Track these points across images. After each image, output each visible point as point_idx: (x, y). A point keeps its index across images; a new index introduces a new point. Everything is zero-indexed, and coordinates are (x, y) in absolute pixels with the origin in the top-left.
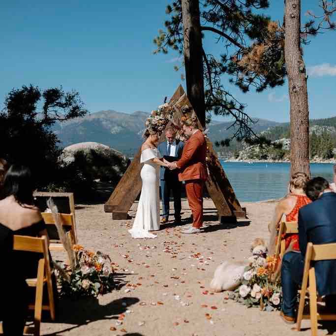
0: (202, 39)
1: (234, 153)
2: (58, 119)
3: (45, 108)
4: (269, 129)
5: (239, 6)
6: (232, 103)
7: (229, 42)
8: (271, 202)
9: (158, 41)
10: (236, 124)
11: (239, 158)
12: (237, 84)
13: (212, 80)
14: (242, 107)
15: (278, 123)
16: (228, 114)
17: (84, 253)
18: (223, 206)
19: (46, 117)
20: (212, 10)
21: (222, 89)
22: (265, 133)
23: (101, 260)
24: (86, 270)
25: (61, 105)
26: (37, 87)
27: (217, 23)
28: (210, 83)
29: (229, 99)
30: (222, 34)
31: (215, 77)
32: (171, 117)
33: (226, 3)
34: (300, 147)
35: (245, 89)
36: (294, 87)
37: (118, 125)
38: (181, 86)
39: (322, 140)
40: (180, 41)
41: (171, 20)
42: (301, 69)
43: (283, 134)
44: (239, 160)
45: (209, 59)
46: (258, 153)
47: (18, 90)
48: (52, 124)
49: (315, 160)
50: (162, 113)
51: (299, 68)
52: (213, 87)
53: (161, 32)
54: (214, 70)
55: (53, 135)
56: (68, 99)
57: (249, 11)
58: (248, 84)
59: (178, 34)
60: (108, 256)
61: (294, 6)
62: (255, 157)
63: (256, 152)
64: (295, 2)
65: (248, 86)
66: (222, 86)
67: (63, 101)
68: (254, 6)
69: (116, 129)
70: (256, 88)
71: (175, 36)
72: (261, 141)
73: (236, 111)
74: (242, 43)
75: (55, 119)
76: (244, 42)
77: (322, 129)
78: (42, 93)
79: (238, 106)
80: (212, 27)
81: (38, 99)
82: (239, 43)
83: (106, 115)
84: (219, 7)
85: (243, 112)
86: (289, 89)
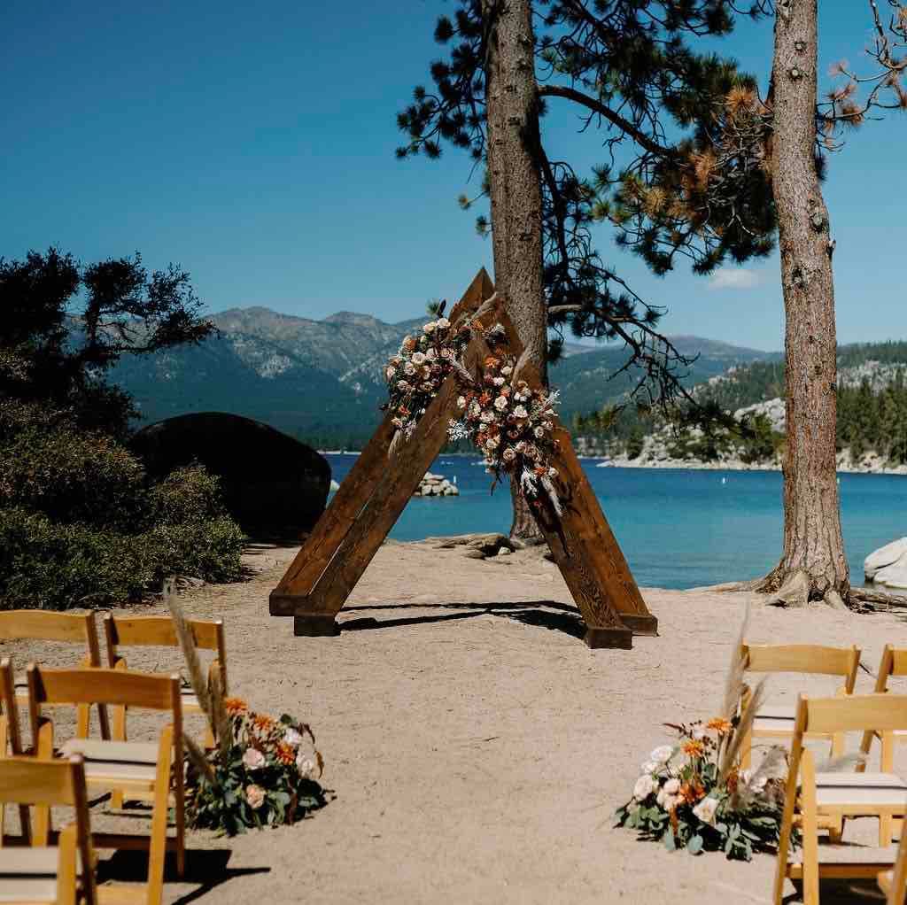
0: (541, 119)
1: (627, 443)
2: (127, 348)
3: (92, 315)
4: (732, 370)
5: (647, 26)
6: (623, 302)
7: (616, 131)
8: (730, 590)
9: (413, 121)
10: (633, 365)
11: (644, 455)
12: (638, 250)
13: (568, 238)
14: (652, 316)
15: (759, 354)
16: (611, 334)
17: (246, 720)
18: (595, 600)
19: (93, 343)
20: (570, 37)
21: (594, 262)
22: (721, 381)
23: (291, 738)
24: (254, 760)
25: (137, 308)
26: (69, 255)
27: (582, 76)
28: (562, 248)
29: (616, 291)
30: (597, 106)
31: (575, 229)
32: (458, 358)
33: (611, 16)
34: (811, 439)
35: (662, 264)
36: (797, 273)
37: (282, 353)
38: (483, 271)
39: (890, 405)
40: (475, 121)
41: (449, 61)
42: (818, 221)
43: (775, 387)
44: (644, 462)
45: (558, 175)
46: (698, 441)
47: (15, 264)
48: (109, 361)
49: (869, 465)
50: (431, 343)
51: (811, 219)
52: (570, 256)
53: (420, 93)
54: (572, 209)
55: (122, 396)
56: (156, 291)
57: (677, 42)
58: (668, 249)
59: (470, 101)
60: (307, 727)
61: (799, 47)
62: (691, 455)
63: (693, 439)
64: (803, 33)
65: (671, 255)
66: (595, 255)
67: (144, 297)
68: (691, 28)
69: (274, 366)
70: (692, 262)
71: (463, 108)
72: (707, 413)
73: (636, 327)
74: (655, 133)
75: (119, 347)
76: (659, 132)
77: (889, 372)
78: (81, 272)
79: (640, 312)
80: (569, 86)
81: (71, 289)
82: (644, 132)
83: (245, 322)
84: (590, 28)
85: (656, 331)
86: (784, 277)
